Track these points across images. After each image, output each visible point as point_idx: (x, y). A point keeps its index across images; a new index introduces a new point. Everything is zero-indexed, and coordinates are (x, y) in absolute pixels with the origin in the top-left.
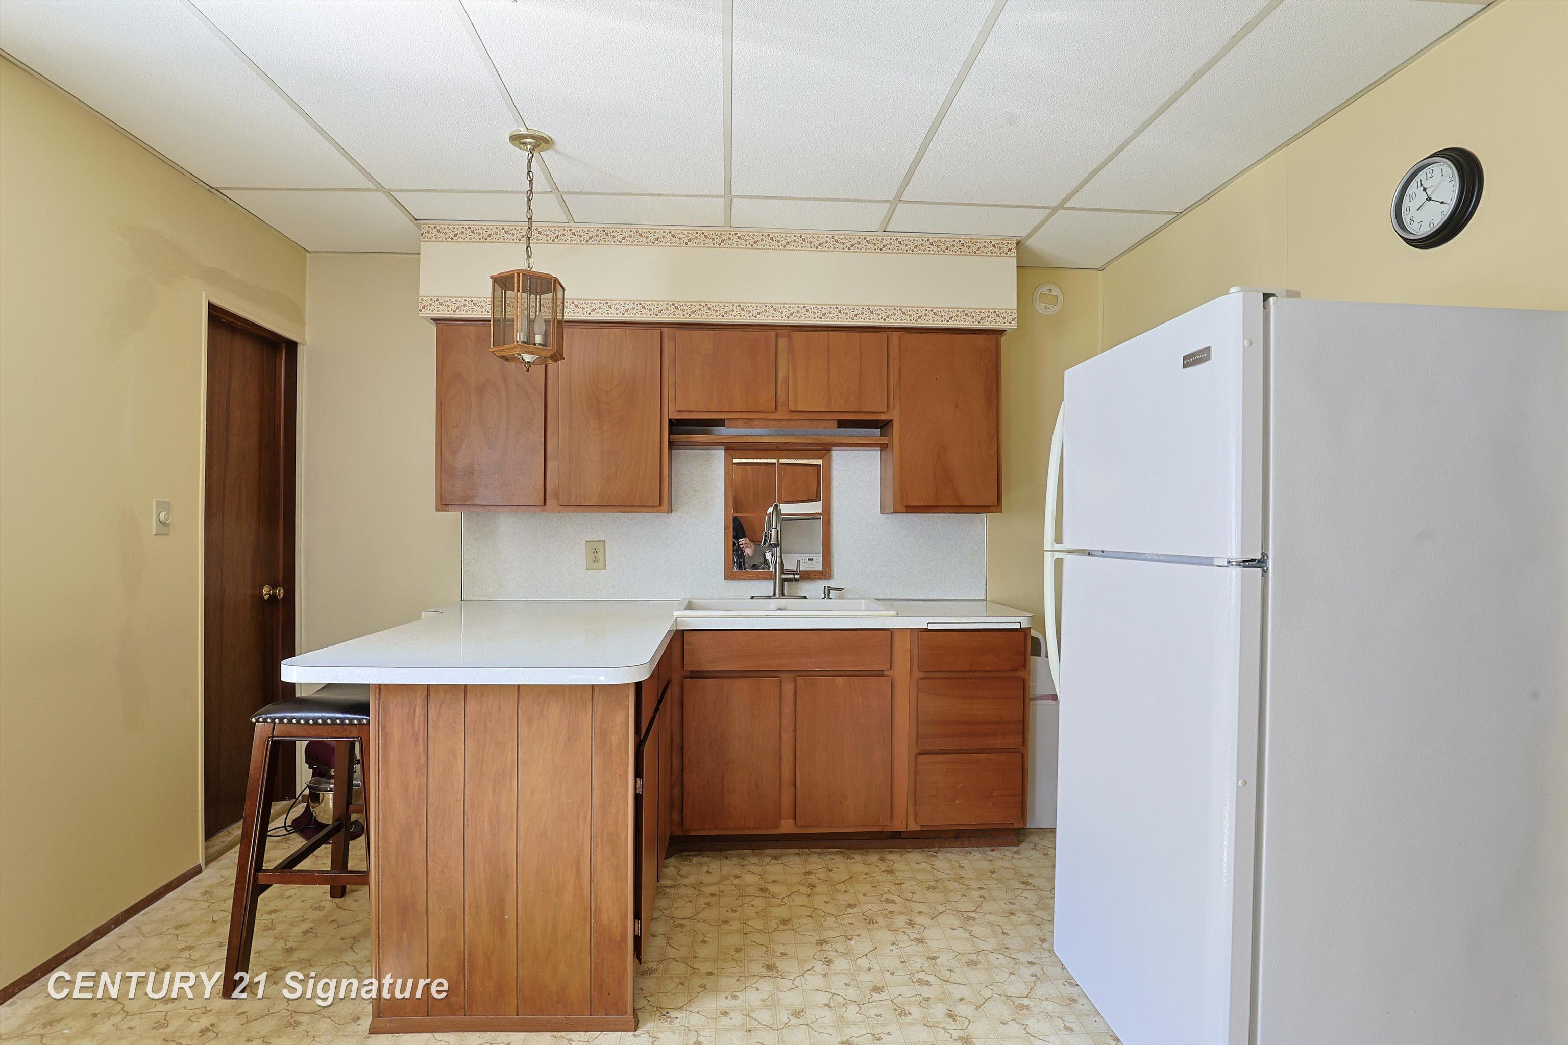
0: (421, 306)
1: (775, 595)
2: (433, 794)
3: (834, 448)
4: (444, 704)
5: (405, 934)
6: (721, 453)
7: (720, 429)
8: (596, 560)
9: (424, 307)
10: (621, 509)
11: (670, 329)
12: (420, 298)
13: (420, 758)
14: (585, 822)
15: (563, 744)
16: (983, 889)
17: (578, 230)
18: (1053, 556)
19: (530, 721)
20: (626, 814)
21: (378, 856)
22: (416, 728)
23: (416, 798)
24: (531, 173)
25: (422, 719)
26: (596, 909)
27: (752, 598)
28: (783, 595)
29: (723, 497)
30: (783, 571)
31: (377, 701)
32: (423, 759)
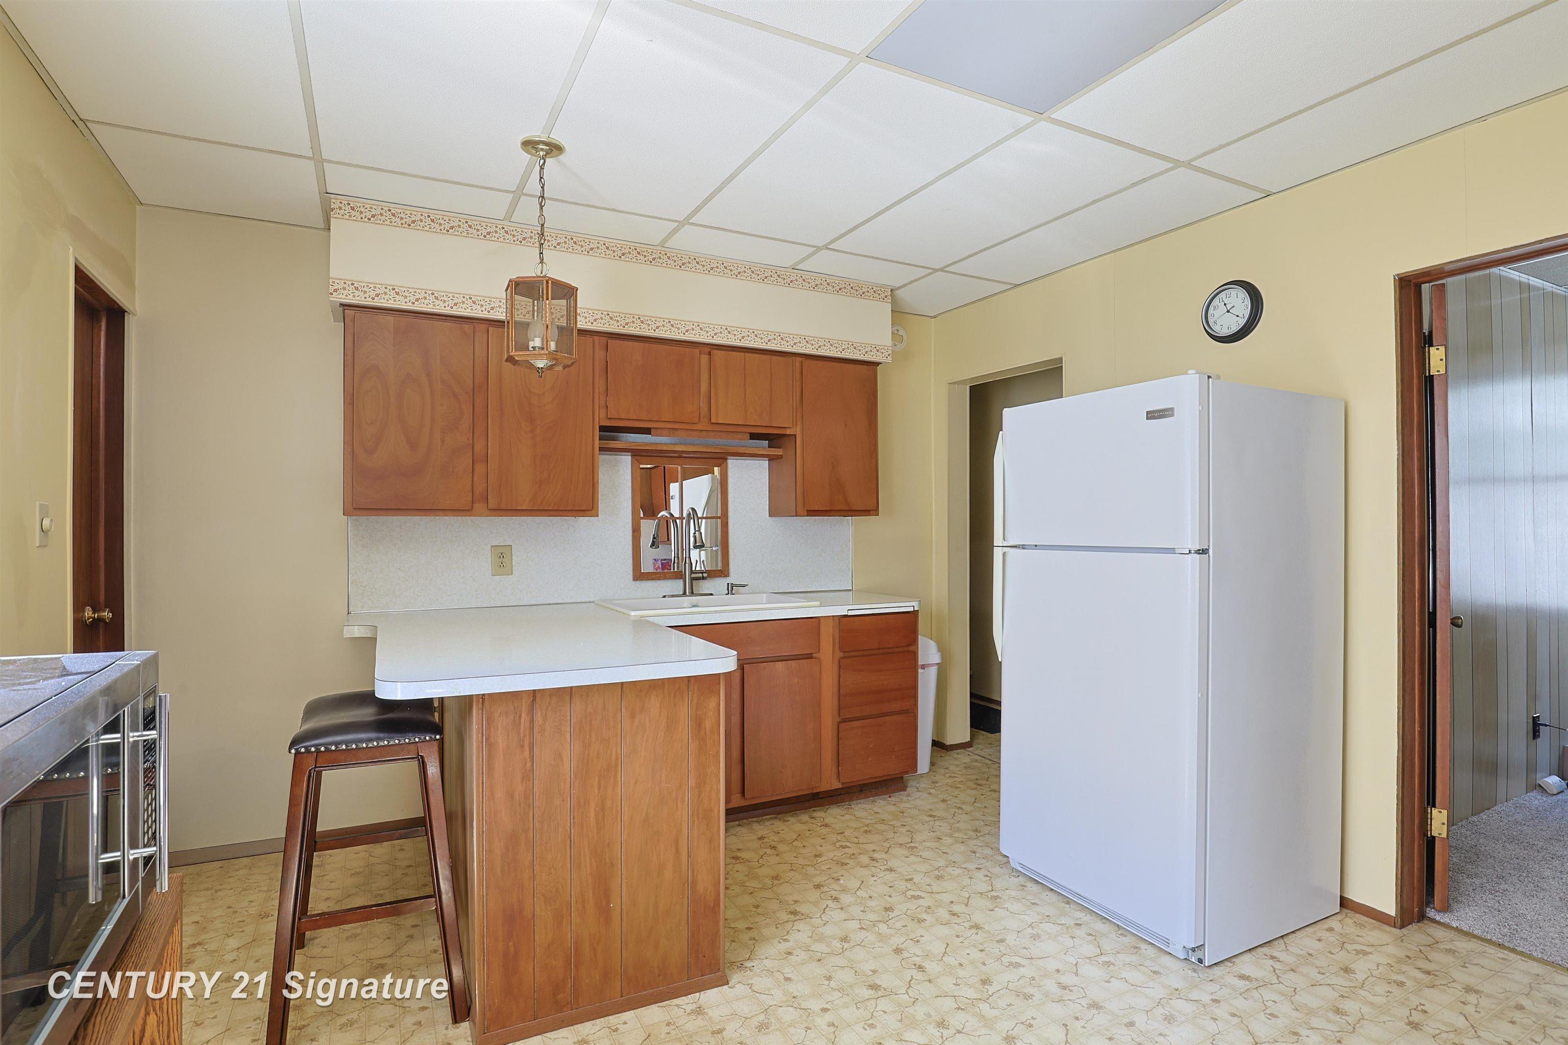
0: (331, 290)
1: (685, 593)
2: (539, 799)
3: (730, 457)
4: (550, 708)
5: (511, 944)
6: (627, 459)
7: (626, 436)
8: (502, 565)
9: (336, 291)
10: (554, 513)
11: (601, 338)
12: (331, 281)
13: (526, 764)
14: (683, 804)
15: (663, 734)
16: (905, 825)
17: (512, 229)
18: (1002, 550)
19: (633, 716)
20: (718, 790)
21: (483, 869)
22: (522, 735)
23: (522, 805)
24: (542, 180)
25: (528, 725)
26: (692, 882)
27: (664, 597)
28: (692, 593)
29: (630, 501)
30: (692, 572)
31: (480, 712)
32: (529, 765)
